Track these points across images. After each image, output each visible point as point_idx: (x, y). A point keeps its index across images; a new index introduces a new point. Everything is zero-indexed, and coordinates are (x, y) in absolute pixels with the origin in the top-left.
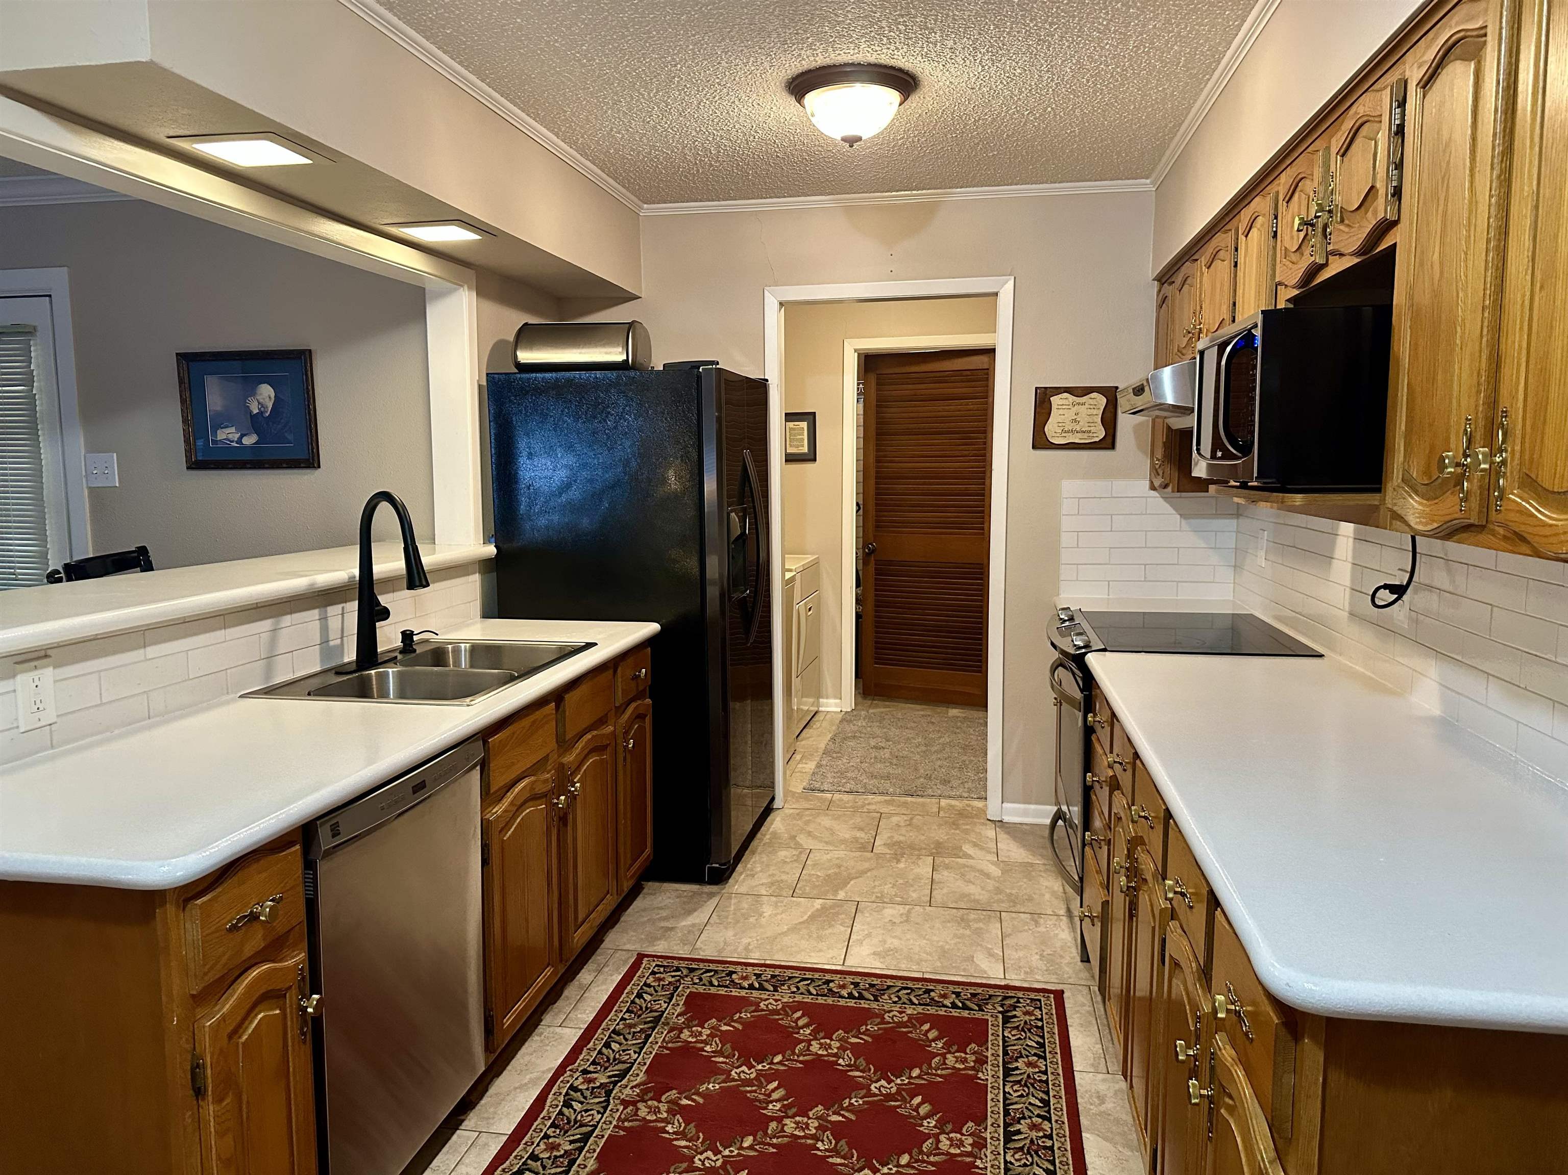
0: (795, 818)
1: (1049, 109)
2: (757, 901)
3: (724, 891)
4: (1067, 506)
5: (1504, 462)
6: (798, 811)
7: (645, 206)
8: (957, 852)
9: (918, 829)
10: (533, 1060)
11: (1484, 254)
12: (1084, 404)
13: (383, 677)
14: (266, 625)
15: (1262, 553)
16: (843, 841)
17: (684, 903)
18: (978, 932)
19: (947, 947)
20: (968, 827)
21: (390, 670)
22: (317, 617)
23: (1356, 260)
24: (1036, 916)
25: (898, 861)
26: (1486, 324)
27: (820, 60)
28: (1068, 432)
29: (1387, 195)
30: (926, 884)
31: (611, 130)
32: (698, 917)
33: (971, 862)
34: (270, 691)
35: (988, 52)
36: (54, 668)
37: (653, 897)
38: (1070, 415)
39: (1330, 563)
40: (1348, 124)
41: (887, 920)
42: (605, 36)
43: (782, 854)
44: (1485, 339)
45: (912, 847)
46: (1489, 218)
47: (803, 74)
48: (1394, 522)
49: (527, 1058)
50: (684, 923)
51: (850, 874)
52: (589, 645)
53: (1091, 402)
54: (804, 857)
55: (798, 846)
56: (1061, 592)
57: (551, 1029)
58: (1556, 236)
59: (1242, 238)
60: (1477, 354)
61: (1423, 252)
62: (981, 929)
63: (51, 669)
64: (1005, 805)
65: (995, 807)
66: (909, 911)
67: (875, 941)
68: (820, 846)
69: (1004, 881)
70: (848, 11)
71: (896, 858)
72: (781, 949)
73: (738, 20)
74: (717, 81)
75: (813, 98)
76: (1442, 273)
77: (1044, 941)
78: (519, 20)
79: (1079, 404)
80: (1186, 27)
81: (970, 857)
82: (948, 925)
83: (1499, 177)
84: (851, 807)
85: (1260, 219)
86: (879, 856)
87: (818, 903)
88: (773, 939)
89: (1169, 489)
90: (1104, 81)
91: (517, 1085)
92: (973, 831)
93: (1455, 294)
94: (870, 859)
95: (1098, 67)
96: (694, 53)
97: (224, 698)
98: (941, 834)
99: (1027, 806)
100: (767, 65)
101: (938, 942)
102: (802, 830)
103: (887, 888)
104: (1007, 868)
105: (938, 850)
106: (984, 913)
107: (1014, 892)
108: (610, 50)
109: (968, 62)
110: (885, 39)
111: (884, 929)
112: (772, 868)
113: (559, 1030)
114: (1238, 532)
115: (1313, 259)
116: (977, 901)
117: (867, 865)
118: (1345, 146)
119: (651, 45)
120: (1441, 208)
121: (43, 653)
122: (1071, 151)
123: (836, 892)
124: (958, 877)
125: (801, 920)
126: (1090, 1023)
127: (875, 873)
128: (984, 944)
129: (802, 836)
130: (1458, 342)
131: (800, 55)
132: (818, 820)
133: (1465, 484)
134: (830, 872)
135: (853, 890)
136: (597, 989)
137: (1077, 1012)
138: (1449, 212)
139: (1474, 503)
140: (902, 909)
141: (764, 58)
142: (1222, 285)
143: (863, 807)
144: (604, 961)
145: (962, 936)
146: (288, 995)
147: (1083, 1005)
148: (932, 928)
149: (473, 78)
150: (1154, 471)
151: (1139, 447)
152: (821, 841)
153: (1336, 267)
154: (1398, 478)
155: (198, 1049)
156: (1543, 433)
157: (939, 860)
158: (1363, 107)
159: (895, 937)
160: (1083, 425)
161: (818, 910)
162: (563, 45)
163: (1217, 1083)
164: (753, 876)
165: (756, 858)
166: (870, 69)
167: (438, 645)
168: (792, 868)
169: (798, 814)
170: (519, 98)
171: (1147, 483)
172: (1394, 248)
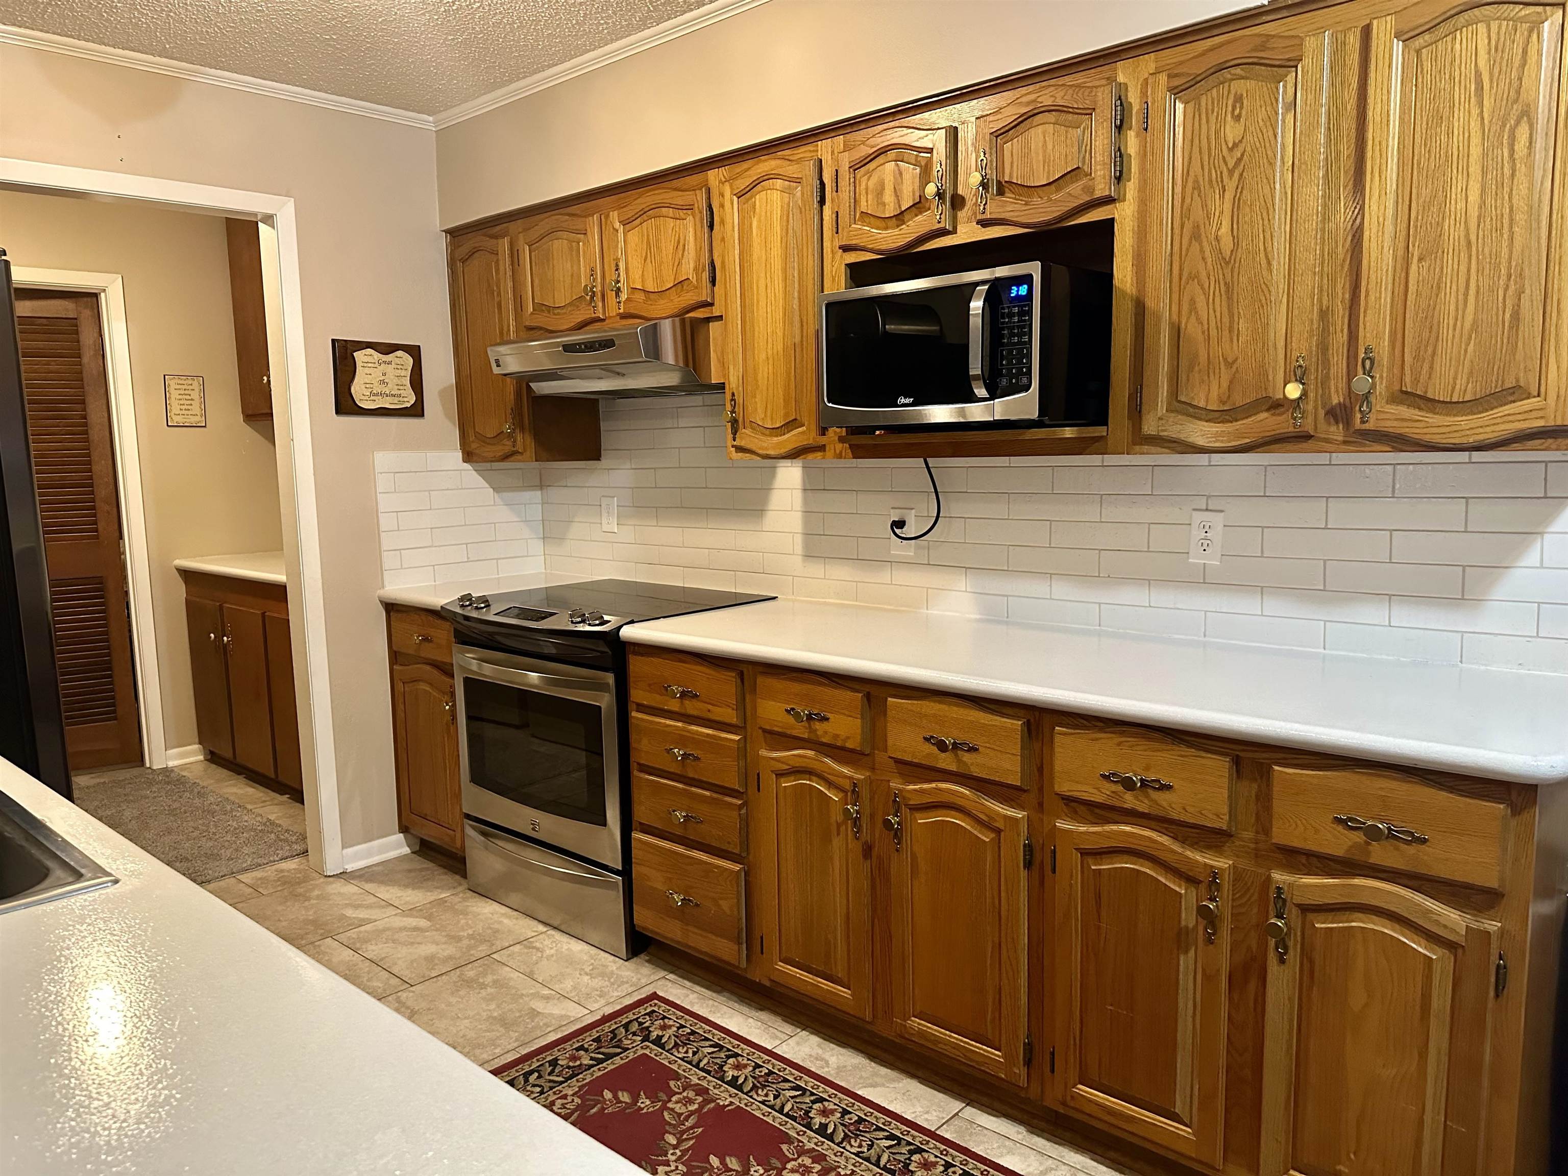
4: (383, 481)
8: (348, 922)
11: (1314, 233)
12: (390, 363)
18: (500, 984)
23: (1022, 230)
24: (525, 943)
26: (1317, 285)
28: (377, 395)
29: (1111, 177)
30: (371, 966)
33: (379, 925)
38: (377, 374)
44: (1316, 297)
53: (398, 361)
56: (386, 583)
59: (729, 199)
62: (498, 980)
64: (345, 851)
65: (334, 858)
66: (400, 1001)
69: (443, 927)
77: (570, 961)
79: (385, 362)
81: (371, 921)
82: (461, 993)
85: (779, 182)
92: (329, 894)
98: (300, 912)
99: (363, 844)
101: (479, 1014)
104: (422, 913)
105: (324, 930)
114: (543, 504)
115: (941, 225)
116: (450, 958)
118: (1006, 129)
120: (1229, 195)
124: (391, 945)
128: (524, 992)
139: (1310, 419)
142: (680, 245)
145: (493, 997)
148: (450, 1004)
151: (447, 416)
157: (340, 937)
158: (1053, 95)
160: (391, 388)
171: (459, 455)
172: (1108, 225)
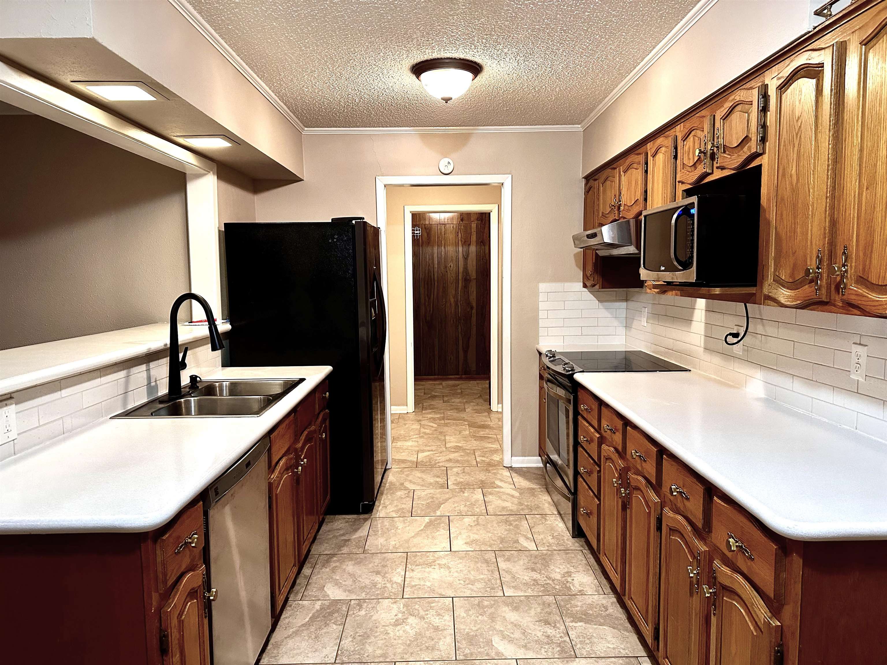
0: (399, 473)
1: (544, 87)
2: (393, 521)
3: (372, 517)
4: (542, 297)
5: (846, 271)
6: (400, 469)
7: (306, 129)
8: (493, 485)
9: (469, 474)
10: (291, 621)
11: (826, 171)
13: (188, 403)
14: (122, 374)
15: (645, 319)
16: (431, 484)
17: (351, 525)
18: (517, 527)
19: (503, 536)
20: (495, 471)
21: (192, 399)
22: (145, 369)
23: (733, 172)
24: (544, 515)
25: (464, 493)
26: (828, 205)
27: (435, 56)
29: (757, 141)
30: (482, 503)
31: (303, 86)
32: (362, 532)
33: (502, 490)
34: (129, 414)
35: (524, 56)
36: (16, 404)
37: (332, 524)
39: (691, 323)
40: (728, 105)
41: (467, 525)
42: (321, 35)
43: (399, 493)
44: (827, 213)
45: (468, 484)
46: (828, 154)
47: (422, 62)
48: (766, 301)
49: (287, 620)
50: (354, 537)
51: (439, 502)
52: (302, 380)
54: (411, 494)
55: (406, 489)
56: (540, 342)
57: (296, 602)
58: (875, 165)
59: (650, 158)
60: (823, 219)
61: (784, 169)
62: (518, 525)
63: (14, 405)
64: (513, 458)
65: (508, 460)
66: (478, 519)
67: (464, 536)
68: (418, 488)
69: (522, 499)
70: (459, 31)
71: (462, 491)
72: (415, 546)
73: (399, 32)
74: (375, 63)
75: (424, 76)
76: (798, 180)
77: (552, 529)
78: (274, 24)
80: (626, 49)
81: (501, 487)
82: (500, 524)
83: (833, 135)
84: (429, 465)
85: (663, 149)
86: (453, 490)
87: (427, 519)
88: (407, 541)
89: (597, 287)
90: (576, 74)
91: (286, 636)
92: (498, 473)
93: (807, 191)
94: (448, 493)
95: (576, 67)
96: (368, 48)
97: (101, 419)
98: (482, 476)
99: (524, 458)
100: (405, 56)
101: (497, 534)
102: (406, 480)
103: (462, 508)
104: (521, 491)
105: (483, 485)
106: (517, 516)
107: (529, 504)
108: (320, 43)
109: (512, 60)
110: (473, 46)
111: (467, 530)
112: (395, 502)
113: (300, 602)
114: (627, 309)
115: (705, 170)
116: (511, 510)
117: (447, 496)
118: (726, 115)
119: (345, 42)
120: (796, 149)
121: (9, 396)
122: (547, 109)
123: (435, 512)
124: (497, 498)
125: (420, 529)
126: (588, 570)
127: (452, 500)
128: (522, 533)
129: (407, 483)
130: (810, 213)
131: (425, 52)
132: (413, 473)
133: (819, 282)
134: (428, 502)
135: (444, 510)
136: (316, 577)
137: (580, 564)
138: (802, 150)
139: (824, 291)
140: (474, 518)
141: (404, 52)
142: (636, 182)
143: (435, 464)
144: (315, 562)
145: (509, 530)
146: (198, 591)
147: (582, 560)
148: (492, 526)
149: (234, 54)
150: (585, 277)
151: (577, 265)
152: (419, 485)
153: (717, 175)
154: (771, 279)
155: (163, 626)
156: (871, 258)
157: (485, 490)
158: (739, 95)
159: (474, 533)
161: (428, 523)
162: (294, 39)
163: (718, 585)
164: (386, 507)
165: (384, 497)
166: (459, 61)
167: (209, 383)
168: (406, 501)
169: (401, 471)
170: (257, 66)
171: (582, 284)
172: (760, 167)
